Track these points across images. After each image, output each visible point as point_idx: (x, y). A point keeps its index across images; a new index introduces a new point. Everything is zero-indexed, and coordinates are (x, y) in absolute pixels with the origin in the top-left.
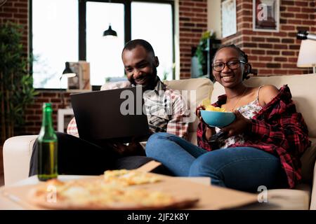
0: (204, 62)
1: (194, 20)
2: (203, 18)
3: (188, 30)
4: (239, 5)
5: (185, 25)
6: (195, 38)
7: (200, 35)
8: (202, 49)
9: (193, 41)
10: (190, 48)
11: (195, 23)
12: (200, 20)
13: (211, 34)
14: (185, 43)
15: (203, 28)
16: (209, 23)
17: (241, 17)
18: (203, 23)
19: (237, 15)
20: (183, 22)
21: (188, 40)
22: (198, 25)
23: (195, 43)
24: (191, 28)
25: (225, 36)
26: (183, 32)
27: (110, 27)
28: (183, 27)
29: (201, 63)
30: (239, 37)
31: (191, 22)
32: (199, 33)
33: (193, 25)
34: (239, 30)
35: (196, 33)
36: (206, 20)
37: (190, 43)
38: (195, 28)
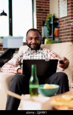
0: (50, 29)
1: (43, 7)
2: (47, 6)
3: (40, 12)
4: (68, 2)
5: (39, 10)
6: (44, 16)
7: (46, 15)
8: (49, 23)
9: (43, 18)
10: (42, 22)
11: (44, 9)
12: (46, 8)
13: (53, 15)
14: (39, 19)
15: (48, 12)
16: (50, 9)
17: (70, 8)
18: (47, 9)
19: (68, 7)
20: (38, 8)
21: (40, 18)
22: (45, 10)
23: (44, 19)
24: (42, 11)
25: (61, 17)
26: (38, 14)
27: (3, 11)
28: (38, 11)
29: (48, 30)
30: (69, 18)
31: (42, 9)
32: (46, 14)
33: (43, 10)
34: (69, 15)
35: (44, 14)
36: (49, 8)
37: (42, 19)
38: (44, 11)
